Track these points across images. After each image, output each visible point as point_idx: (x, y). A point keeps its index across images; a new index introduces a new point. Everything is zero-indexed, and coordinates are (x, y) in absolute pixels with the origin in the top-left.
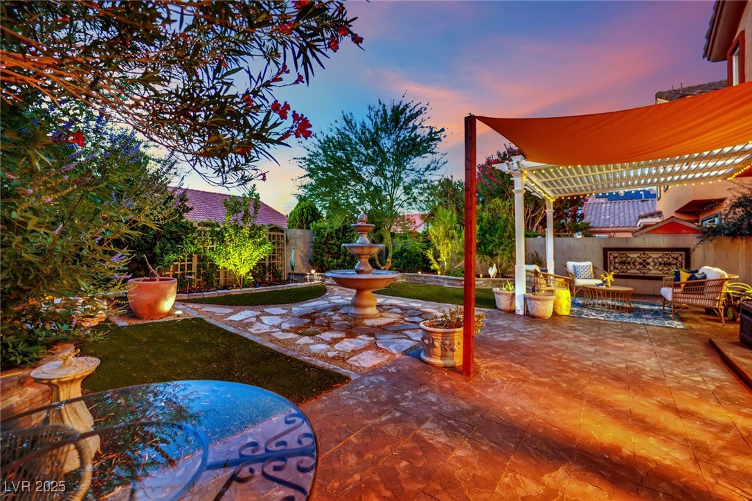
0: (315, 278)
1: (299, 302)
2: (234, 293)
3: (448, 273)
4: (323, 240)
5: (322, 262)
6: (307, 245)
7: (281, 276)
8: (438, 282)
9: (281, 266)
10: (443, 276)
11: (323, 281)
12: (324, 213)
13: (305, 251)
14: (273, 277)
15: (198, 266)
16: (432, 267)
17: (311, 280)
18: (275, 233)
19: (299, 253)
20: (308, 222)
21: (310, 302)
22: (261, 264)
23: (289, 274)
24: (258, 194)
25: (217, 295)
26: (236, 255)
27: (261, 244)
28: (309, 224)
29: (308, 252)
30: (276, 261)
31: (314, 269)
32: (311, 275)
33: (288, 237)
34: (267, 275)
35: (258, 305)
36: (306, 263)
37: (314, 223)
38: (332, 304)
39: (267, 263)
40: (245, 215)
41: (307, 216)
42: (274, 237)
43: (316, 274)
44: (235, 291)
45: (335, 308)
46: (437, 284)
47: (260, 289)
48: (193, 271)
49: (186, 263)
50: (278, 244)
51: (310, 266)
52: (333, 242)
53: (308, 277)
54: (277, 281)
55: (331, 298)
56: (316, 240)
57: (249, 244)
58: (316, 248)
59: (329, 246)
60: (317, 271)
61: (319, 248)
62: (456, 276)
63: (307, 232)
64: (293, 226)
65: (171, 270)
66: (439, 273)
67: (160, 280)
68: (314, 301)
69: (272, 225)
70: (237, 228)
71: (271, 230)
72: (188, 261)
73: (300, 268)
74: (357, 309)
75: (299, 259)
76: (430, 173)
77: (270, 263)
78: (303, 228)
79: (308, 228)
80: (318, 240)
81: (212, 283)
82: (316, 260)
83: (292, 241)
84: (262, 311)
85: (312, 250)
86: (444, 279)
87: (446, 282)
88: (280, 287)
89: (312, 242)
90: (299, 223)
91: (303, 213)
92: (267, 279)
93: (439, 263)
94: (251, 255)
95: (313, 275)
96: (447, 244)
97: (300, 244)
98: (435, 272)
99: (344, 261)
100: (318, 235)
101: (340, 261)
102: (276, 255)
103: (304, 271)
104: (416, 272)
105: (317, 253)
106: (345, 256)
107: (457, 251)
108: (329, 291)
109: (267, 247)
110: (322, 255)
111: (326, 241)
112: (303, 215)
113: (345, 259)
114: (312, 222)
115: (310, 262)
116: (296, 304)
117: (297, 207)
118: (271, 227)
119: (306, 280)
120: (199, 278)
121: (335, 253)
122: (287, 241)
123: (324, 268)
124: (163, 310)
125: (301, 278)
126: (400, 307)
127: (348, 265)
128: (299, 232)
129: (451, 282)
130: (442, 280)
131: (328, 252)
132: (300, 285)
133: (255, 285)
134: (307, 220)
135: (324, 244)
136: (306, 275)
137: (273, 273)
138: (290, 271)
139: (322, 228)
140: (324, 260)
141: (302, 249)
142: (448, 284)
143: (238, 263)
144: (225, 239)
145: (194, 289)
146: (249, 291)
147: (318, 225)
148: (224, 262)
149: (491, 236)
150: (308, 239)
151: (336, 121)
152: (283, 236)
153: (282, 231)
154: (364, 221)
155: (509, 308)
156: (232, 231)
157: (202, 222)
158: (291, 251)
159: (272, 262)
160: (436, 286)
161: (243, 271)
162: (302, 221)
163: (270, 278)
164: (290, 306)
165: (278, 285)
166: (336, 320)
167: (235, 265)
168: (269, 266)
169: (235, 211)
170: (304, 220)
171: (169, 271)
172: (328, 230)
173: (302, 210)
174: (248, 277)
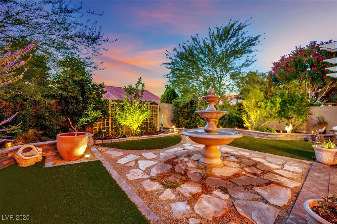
0: (175, 131)
1: (165, 148)
2: (129, 140)
3: (256, 129)
4: (179, 109)
5: (178, 121)
6: (171, 112)
7: (156, 129)
8: (250, 135)
9: (156, 123)
10: (253, 131)
11: (179, 132)
12: (180, 95)
13: (169, 115)
14: (152, 130)
15: (112, 124)
16: (244, 125)
17: (173, 132)
18: (153, 106)
19: (166, 116)
20: (171, 100)
21: (172, 148)
22: (145, 122)
23: (161, 128)
24: (144, 84)
25: (119, 141)
26: (131, 117)
27: (144, 111)
28: (171, 101)
29: (171, 116)
30: (153, 121)
31: (174, 125)
32: (172, 129)
33: (160, 107)
34: (149, 128)
35: (139, 149)
36: (170, 122)
37: (174, 99)
38: (186, 150)
39: (149, 122)
40: (135, 95)
41: (171, 97)
42: (153, 108)
43: (175, 128)
44: (130, 138)
45: (189, 155)
46: (249, 136)
47: (144, 137)
48: (109, 127)
49: (106, 122)
50: (155, 111)
51: (172, 123)
52: (185, 110)
53: (170, 130)
54: (154, 132)
55: (185, 145)
56: (175, 109)
57: (138, 111)
58: (175, 113)
59: (182, 112)
60: (176, 127)
61: (177, 114)
62: (263, 131)
63: (171, 105)
64: (163, 102)
65: (98, 126)
66: (250, 129)
67: (78, 134)
68: (174, 147)
69: (152, 101)
70: (131, 102)
71: (151, 104)
72: (107, 121)
73: (166, 124)
74: (207, 159)
75: (166, 120)
76: (243, 68)
77: (150, 122)
78: (168, 103)
79: (171, 103)
80: (176, 109)
81: (119, 133)
82: (175, 120)
83: (162, 110)
84: (141, 155)
85: (173, 115)
86: (254, 133)
87: (256, 135)
88: (155, 136)
89: (173, 111)
90: (166, 100)
91: (168, 95)
92: (149, 131)
93: (249, 122)
94: (139, 118)
95: (173, 129)
96: (256, 111)
97: (167, 111)
98: (247, 128)
99: (190, 121)
100: (176, 106)
101: (188, 121)
102: (154, 117)
103: (168, 126)
104: (235, 128)
105: (176, 116)
106: (191, 118)
107: (264, 116)
108: (183, 139)
109: (148, 114)
110: (178, 118)
111: (181, 109)
112: (168, 96)
113: (191, 120)
114: (173, 99)
115: (172, 121)
116: (163, 150)
117: (165, 92)
118: (151, 102)
119: (169, 132)
120: (113, 130)
121: (186, 116)
122: (160, 110)
123: (179, 125)
124: (77, 155)
125: (167, 130)
126: (234, 155)
127: (193, 123)
128: (166, 105)
129: (259, 135)
130: (253, 134)
131: (182, 116)
132: (166, 135)
133: (142, 134)
134: (170, 98)
135: (180, 111)
136: (169, 129)
137: (152, 127)
138: (161, 126)
139: (179, 102)
140: (179, 121)
141: (168, 114)
142: (258, 136)
143: (132, 122)
144: (125, 109)
145: (109, 137)
146: (137, 138)
147: (176, 100)
148: (124, 122)
149: (290, 105)
150: (171, 108)
151: (188, 41)
152: (157, 107)
153: (157, 105)
154: (212, 94)
155: (332, 163)
156: (128, 104)
157: (114, 100)
158: (161, 115)
159: (151, 121)
160: (248, 137)
161: (135, 126)
162: (168, 99)
163: (150, 130)
164: (159, 150)
165: (154, 134)
166: (191, 168)
167: (131, 124)
168: (150, 123)
169: (130, 93)
170: (169, 98)
171: (97, 126)
172: (182, 103)
173: (168, 94)
174: (138, 130)
